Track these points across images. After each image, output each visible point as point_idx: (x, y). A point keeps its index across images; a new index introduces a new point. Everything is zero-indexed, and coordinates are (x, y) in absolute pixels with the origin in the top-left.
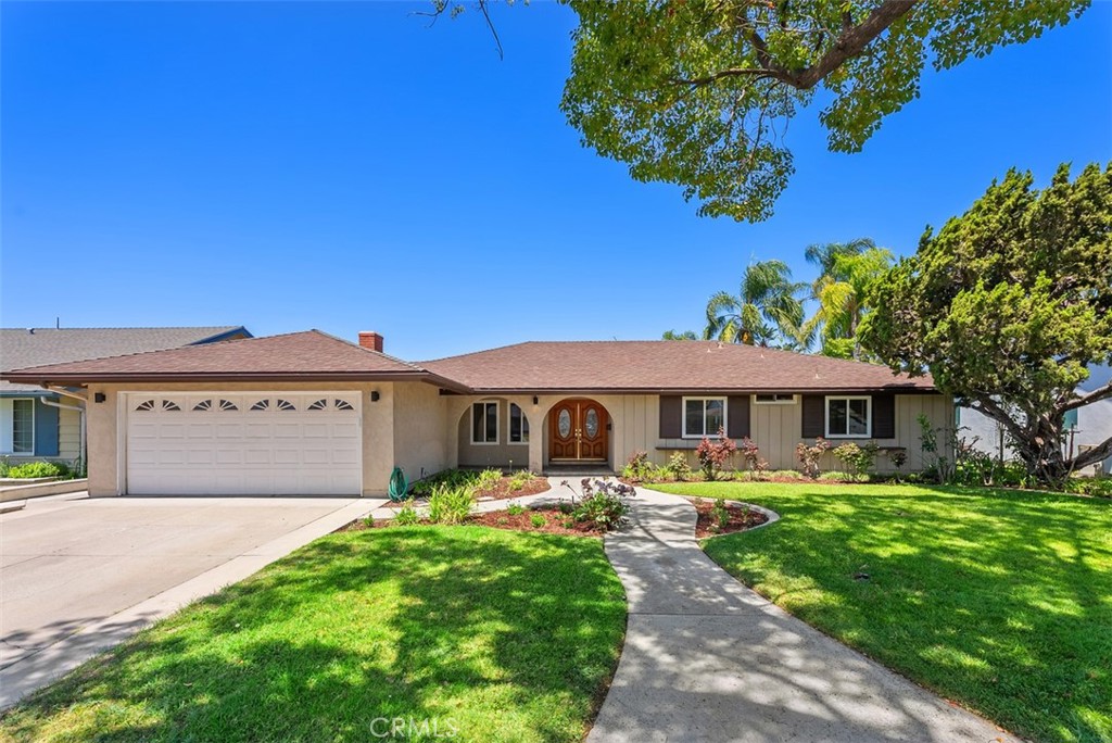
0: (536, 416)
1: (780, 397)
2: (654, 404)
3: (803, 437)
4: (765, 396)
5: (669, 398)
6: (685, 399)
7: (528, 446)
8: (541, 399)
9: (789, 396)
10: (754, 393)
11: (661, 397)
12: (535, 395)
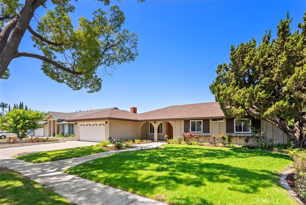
0: (156, 126)
1: (219, 119)
2: (183, 123)
3: (226, 133)
4: (214, 119)
5: (187, 121)
6: (191, 121)
7: (154, 134)
8: (156, 122)
9: (222, 119)
10: (211, 119)
11: (184, 121)
12: (155, 121)
